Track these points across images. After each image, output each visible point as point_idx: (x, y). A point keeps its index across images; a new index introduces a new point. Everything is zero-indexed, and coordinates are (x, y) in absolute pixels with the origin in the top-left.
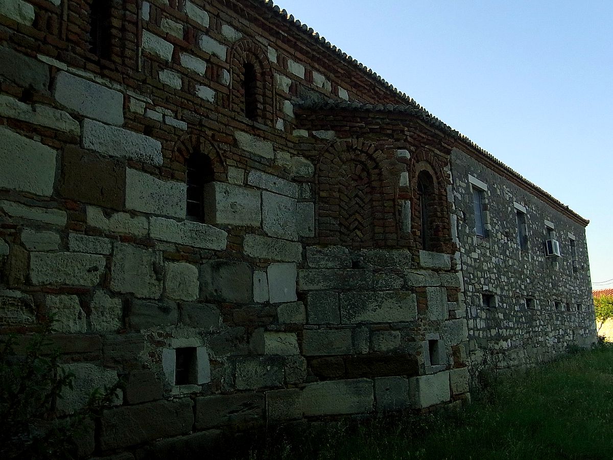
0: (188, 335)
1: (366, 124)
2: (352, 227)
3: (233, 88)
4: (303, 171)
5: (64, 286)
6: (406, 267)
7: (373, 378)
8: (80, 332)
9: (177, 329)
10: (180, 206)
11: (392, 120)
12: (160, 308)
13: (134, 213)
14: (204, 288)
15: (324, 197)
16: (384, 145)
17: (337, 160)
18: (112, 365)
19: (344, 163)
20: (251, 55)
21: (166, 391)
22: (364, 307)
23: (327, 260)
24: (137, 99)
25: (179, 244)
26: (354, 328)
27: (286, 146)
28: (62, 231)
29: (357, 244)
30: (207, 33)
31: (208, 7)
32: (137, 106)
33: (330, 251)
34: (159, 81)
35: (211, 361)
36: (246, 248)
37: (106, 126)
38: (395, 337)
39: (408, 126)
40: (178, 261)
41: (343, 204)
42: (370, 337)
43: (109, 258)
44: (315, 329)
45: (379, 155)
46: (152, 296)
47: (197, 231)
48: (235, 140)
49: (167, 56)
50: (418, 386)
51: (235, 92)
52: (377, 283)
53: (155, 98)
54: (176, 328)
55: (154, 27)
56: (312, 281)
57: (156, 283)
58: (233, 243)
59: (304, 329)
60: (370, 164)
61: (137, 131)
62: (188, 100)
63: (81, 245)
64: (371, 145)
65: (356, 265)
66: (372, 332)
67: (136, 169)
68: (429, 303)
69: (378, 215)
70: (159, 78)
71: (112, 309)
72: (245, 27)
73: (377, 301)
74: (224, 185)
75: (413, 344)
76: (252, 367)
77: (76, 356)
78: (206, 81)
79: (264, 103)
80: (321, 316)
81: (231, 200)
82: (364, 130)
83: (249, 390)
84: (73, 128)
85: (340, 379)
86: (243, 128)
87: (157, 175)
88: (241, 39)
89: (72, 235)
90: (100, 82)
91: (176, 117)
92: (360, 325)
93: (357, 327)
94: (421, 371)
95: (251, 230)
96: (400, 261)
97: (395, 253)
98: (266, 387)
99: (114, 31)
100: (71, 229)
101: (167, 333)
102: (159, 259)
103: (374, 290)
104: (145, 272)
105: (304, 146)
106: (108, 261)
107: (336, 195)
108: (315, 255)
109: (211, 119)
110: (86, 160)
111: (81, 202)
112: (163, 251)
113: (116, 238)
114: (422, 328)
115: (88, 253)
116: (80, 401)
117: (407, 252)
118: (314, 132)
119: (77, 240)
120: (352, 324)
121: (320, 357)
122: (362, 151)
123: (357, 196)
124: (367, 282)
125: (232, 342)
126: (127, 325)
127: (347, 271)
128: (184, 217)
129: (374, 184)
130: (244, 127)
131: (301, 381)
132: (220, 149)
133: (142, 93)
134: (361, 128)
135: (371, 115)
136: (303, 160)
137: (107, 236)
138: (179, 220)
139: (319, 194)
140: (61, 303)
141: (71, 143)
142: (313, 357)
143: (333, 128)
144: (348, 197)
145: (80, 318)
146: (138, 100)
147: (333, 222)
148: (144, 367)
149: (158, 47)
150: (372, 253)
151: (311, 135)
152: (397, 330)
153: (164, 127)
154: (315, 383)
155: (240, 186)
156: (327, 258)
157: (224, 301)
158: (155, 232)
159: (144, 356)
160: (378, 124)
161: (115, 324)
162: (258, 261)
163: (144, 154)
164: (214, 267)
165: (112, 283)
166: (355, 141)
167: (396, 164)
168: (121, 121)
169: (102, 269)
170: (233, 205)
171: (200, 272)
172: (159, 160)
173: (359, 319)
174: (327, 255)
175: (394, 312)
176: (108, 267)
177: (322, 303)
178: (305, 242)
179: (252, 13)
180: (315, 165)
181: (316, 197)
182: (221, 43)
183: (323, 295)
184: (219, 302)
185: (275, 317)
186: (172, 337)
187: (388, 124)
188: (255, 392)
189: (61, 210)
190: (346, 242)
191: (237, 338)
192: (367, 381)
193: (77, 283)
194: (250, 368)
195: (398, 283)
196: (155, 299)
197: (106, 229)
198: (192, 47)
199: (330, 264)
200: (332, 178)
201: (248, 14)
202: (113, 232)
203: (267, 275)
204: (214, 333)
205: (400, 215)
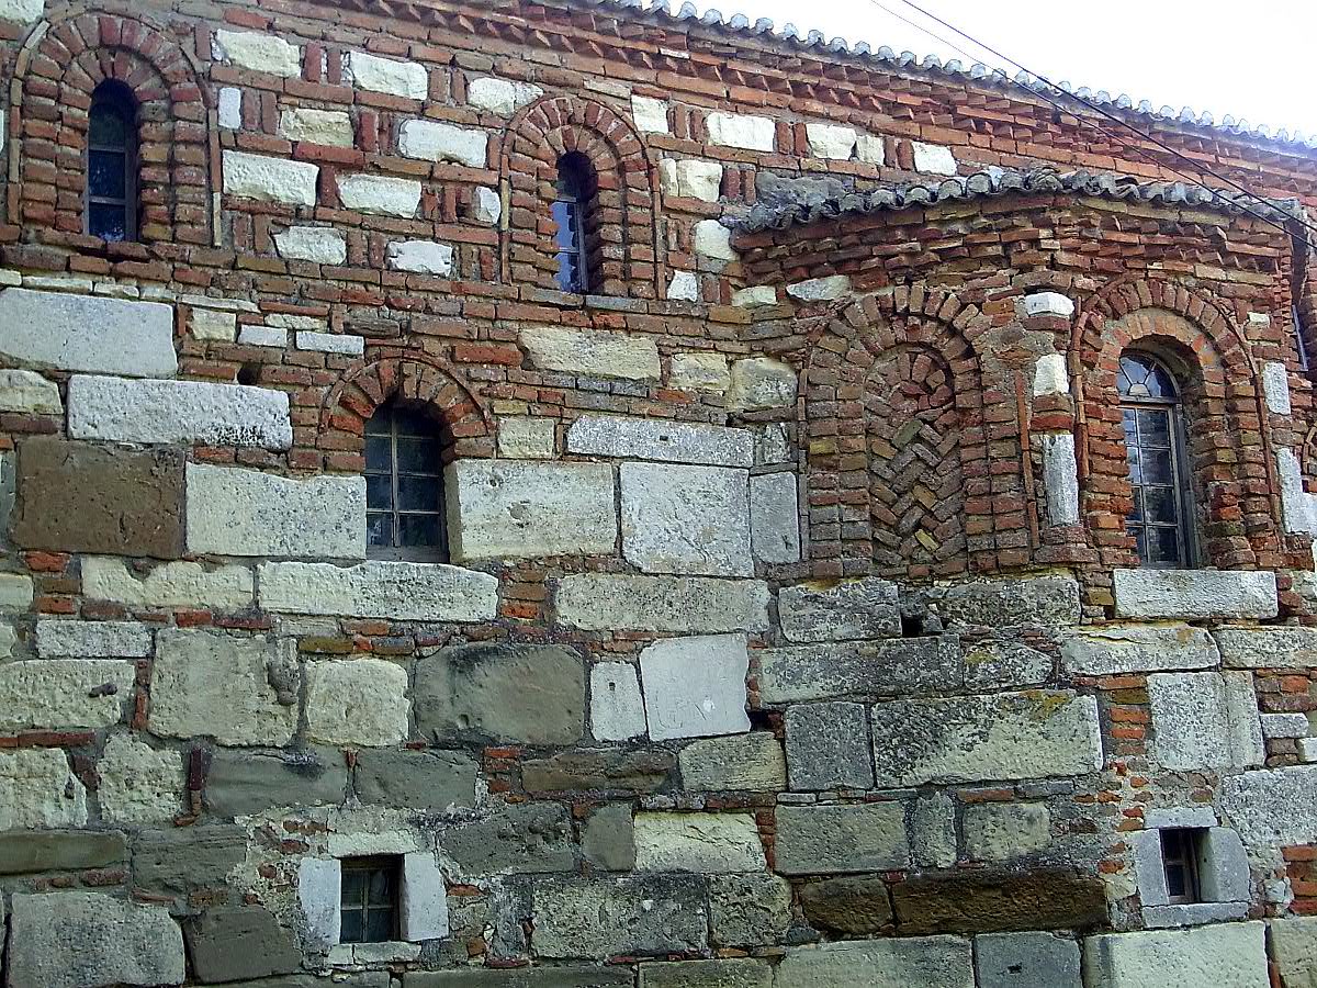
0: (377, 824)
1: (925, 242)
2: (907, 524)
3: (511, 224)
4: (765, 394)
5: (32, 731)
6: (1062, 623)
7: (972, 934)
8: (71, 826)
9: (344, 812)
10: (348, 530)
11: (995, 216)
12: (289, 766)
13: (211, 561)
14: (424, 715)
15: (821, 455)
16: (981, 289)
17: (858, 349)
18: (158, 895)
19: (877, 355)
20: (576, 132)
21: (310, 955)
22: (937, 739)
23: (833, 620)
24: (211, 308)
25: (349, 617)
26: (913, 798)
27: (708, 336)
28: (22, 618)
29: (921, 569)
30: (422, 111)
31: (419, 50)
32: (212, 325)
33: (844, 595)
34: (278, 255)
35: (449, 886)
36: (563, 609)
37: (130, 383)
38: (1031, 820)
39: (1049, 224)
40: (343, 656)
41: (879, 465)
42: (959, 822)
43: (144, 665)
44: (809, 804)
45: (971, 319)
46: (266, 741)
47: (401, 581)
48: (524, 351)
49: (298, 195)
50: (1107, 962)
51: (518, 234)
52: (973, 670)
53: (265, 296)
54: (339, 810)
55: (257, 137)
56: (794, 678)
57: (279, 709)
58: (520, 600)
59: (778, 803)
60: (950, 347)
61: (215, 377)
62: (365, 284)
63: (71, 643)
64: (947, 295)
65: (912, 627)
66: (962, 807)
67: (216, 463)
68: (1157, 720)
69: (976, 484)
70: (277, 250)
71: (155, 775)
72: (547, 69)
73: (974, 721)
74: (487, 466)
75: (1088, 839)
76: (587, 902)
77: (62, 877)
78: (424, 228)
79: (627, 241)
80: (821, 770)
81: (509, 498)
82: (921, 260)
83: (580, 959)
84: (41, 400)
85: (879, 936)
86: (551, 317)
87: (276, 467)
88: (539, 100)
89: (46, 624)
90: (108, 292)
91: (330, 330)
92: (928, 788)
93: (920, 794)
94: (1117, 917)
95: (582, 563)
96: (1042, 606)
97: (1027, 586)
98: (638, 953)
99: (148, 174)
100: (43, 612)
101: (313, 822)
102: (287, 656)
103: (964, 690)
104: (244, 687)
105: (765, 329)
106: (141, 671)
107: (859, 443)
108: (801, 607)
109: (441, 315)
110: (77, 462)
111: (69, 553)
112: (300, 638)
113: (163, 619)
114: (1129, 792)
115: (89, 658)
116: (69, 972)
117: (1065, 578)
118: (791, 289)
119: (58, 633)
120: (906, 787)
121: (823, 876)
122: (923, 317)
123: (918, 438)
124: (944, 672)
125: (520, 839)
126: (197, 807)
127: (889, 644)
128: (363, 555)
129: (962, 401)
130: (553, 314)
131: (769, 940)
132: (471, 380)
133: (227, 293)
134: (911, 254)
135: (930, 216)
136: (765, 364)
137: (136, 617)
138: (348, 562)
139: (807, 448)
140: (22, 765)
141: (38, 432)
142: (807, 877)
143: (839, 267)
144: (892, 445)
145: (69, 797)
146: (217, 310)
147: (850, 515)
148: (245, 899)
149: (270, 179)
150: (962, 588)
151: (782, 296)
152: (1035, 799)
153: (292, 357)
154: (812, 945)
155: (542, 460)
156: (832, 613)
157: (493, 742)
158: (276, 596)
159: (246, 874)
160: (955, 236)
161: (169, 805)
162: (607, 637)
163: (237, 427)
164: (454, 663)
165: (152, 716)
166: (901, 292)
167: (1020, 336)
168: (172, 363)
169: (126, 689)
170: (517, 510)
171: (413, 677)
172: (281, 434)
173: (923, 773)
174: (832, 606)
175: (1025, 750)
176: (142, 683)
177: (821, 734)
178: (775, 577)
179: (559, 29)
180: (798, 372)
181: (802, 456)
182: (466, 125)
183: (824, 713)
184: (477, 744)
185: (673, 777)
186: (328, 830)
187: (986, 230)
188: (600, 964)
189: (18, 574)
190: (891, 566)
191: (533, 831)
192: (952, 945)
193: (63, 723)
194: (582, 905)
195: (1035, 668)
196: (275, 747)
197: (135, 602)
198: (375, 156)
199: (841, 630)
200: (844, 400)
201: (548, 35)
202: (158, 608)
203: (638, 672)
204: (458, 819)
205: (1038, 475)
